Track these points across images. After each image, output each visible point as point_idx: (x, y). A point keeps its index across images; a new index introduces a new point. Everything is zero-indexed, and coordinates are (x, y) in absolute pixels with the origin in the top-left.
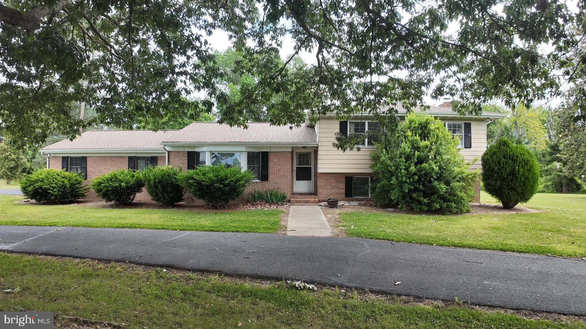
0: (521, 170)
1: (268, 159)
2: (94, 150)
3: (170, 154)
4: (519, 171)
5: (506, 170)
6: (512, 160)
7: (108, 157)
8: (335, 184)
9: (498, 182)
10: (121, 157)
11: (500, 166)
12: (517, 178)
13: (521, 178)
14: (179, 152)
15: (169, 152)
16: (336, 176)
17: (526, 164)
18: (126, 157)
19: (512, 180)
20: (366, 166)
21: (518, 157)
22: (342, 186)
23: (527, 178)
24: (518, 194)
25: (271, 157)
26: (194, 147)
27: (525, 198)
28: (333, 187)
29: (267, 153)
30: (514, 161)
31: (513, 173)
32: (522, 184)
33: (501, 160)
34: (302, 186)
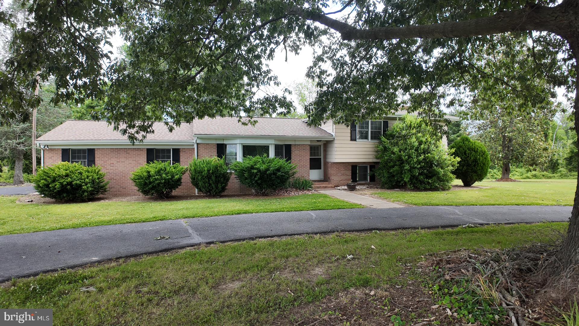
0: (481, 158)
1: (290, 151)
2: (110, 141)
3: (199, 146)
4: (479, 159)
5: (471, 158)
6: (474, 151)
7: (122, 149)
8: (344, 172)
9: (465, 167)
10: (138, 149)
11: (466, 155)
12: (478, 164)
13: (481, 164)
14: (208, 144)
15: (198, 144)
16: (344, 164)
17: (484, 154)
18: (145, 148)
19: (475, 166)
20: (371, 157)
21: (477, 149)
22: (349, 173)
23: (484, 164)
24: (478, 176)
25: (293, 149)
26: (223, 139)
27: (480, 179)
28: (343, 175)
29: (290, 145)
30: (476, 152)
31: (475, 161)
32: (481, 168)
33: (466, 151)
34: (315, 175)
